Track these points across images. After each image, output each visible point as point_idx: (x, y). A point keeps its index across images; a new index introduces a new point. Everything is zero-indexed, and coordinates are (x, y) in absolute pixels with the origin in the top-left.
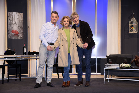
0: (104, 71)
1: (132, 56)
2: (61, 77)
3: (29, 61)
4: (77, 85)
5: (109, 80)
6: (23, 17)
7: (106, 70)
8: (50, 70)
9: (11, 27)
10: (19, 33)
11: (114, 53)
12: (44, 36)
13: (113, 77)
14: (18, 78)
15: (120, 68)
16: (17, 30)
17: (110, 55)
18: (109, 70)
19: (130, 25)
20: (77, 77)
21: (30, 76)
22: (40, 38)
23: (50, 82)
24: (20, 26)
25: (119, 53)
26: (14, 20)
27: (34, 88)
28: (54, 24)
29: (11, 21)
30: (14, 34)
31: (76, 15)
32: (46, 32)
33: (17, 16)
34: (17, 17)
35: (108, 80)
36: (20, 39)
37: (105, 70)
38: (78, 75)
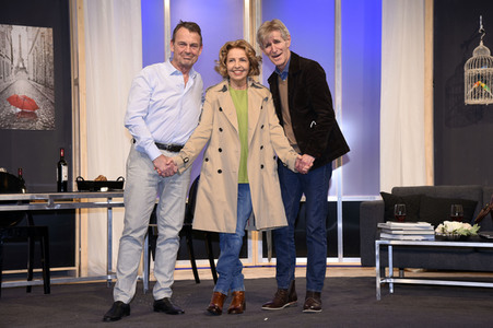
0: (377, 253)
1: (482, 192)
2: (206, 275)
3: (77, 215)
4: (272, 305)
5: (394, 284)
6: (51, 43)
7: (384, 248)
8: (169, 249)
9: (5, 85)
10: (37, 108)
11: (407, 183)
12: (145, 118)
13: (406, 274)
14: (38, 281)
15: (438, 238)
16: (30, 96)
17: (394, 189)
18: (393, 246)
19: (469, 72)
20: (272, 273)
21: (84, 274)
22: (127, 126)
23: (168, 296)
24: (41, 77)
25: (430, 182)
26: (16, 56)
27: (105, 320)
28: (185, 69)
29: (6, 60)
30: (19, 110)
31: (276, 29)
32: (151, 103)
33: (29, 39)
34: (31, 43)
35: (391, 285)
36: (43, 132)
37: (381, 245)
38: (278, 266)
